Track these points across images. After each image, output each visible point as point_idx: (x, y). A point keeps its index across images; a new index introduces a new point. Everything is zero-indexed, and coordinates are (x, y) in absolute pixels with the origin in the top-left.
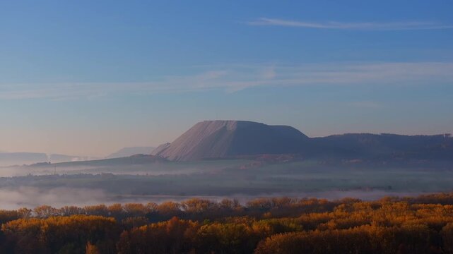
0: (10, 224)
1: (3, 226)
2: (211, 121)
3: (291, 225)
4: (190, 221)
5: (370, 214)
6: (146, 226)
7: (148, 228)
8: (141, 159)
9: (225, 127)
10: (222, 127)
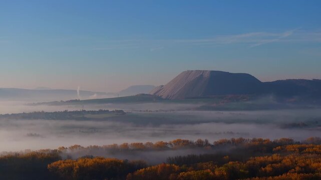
0: (53, 164)
1: (49, 166)
2: (192, 71)
3: (241, 170)
4: (173, 165)
5: (296, 159)
6: (144, 169)
7: (145, 170)
8: (143, 98)
9: (202, 75)
10: (200, 75)
